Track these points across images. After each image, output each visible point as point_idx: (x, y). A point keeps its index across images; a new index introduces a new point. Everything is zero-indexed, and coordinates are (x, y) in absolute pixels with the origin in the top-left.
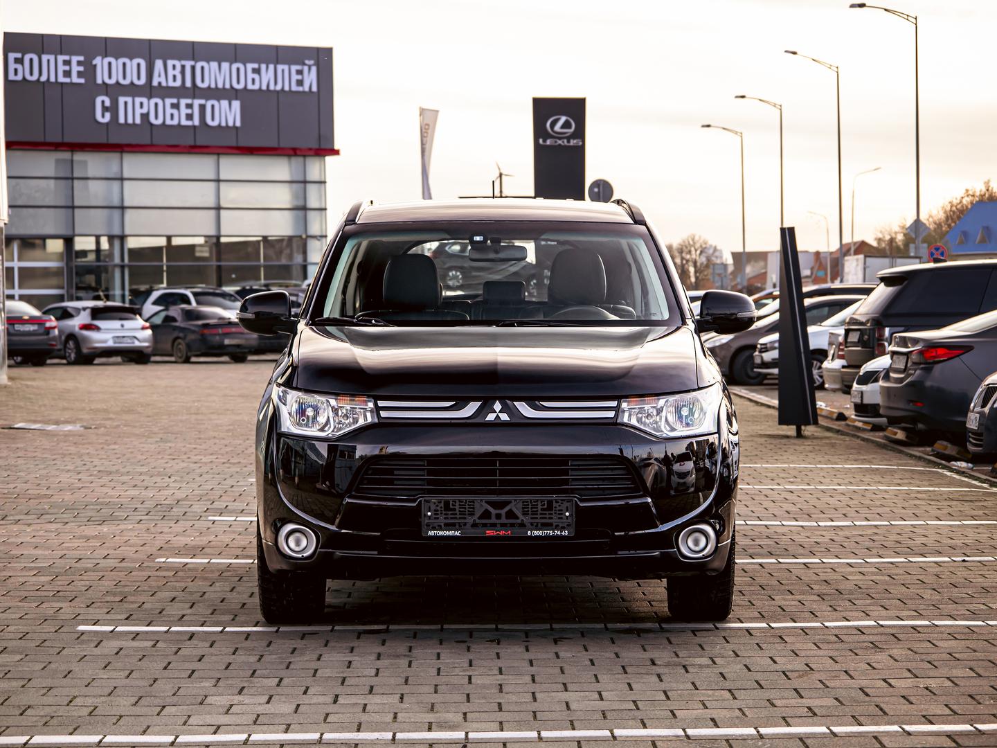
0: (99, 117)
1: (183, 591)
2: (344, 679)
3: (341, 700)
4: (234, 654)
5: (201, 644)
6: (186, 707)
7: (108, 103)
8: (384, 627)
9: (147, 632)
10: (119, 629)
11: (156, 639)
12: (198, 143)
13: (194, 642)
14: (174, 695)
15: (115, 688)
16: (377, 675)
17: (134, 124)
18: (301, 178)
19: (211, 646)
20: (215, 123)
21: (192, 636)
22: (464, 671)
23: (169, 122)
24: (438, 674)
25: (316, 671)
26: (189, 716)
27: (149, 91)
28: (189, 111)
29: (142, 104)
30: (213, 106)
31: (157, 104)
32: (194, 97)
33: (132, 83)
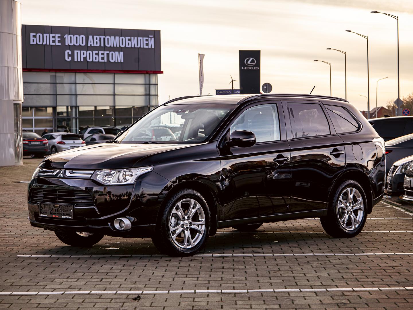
0: (66, 59)
2: (107, 273)
4: (72, 265)
7: (70, 53)
8: (130, 255)
9: (42, 257)
10: (33, 256)
11: (44, 260)
12: (106, 69)
13: (58, 261)
14: (44, 278)
15: (23, 276)
16: (120, 272)
17: (81, 61)
18: (148, 83)
19: (64, 262)
20: (113, 61)
22: (153, 270)
23: (94, 60)
27: (87, 48)
28: (103, 56)
29: (84, 53)
30: (112, 54)
31: (89, 53)
32: (105, 51)
33: (80, 45)
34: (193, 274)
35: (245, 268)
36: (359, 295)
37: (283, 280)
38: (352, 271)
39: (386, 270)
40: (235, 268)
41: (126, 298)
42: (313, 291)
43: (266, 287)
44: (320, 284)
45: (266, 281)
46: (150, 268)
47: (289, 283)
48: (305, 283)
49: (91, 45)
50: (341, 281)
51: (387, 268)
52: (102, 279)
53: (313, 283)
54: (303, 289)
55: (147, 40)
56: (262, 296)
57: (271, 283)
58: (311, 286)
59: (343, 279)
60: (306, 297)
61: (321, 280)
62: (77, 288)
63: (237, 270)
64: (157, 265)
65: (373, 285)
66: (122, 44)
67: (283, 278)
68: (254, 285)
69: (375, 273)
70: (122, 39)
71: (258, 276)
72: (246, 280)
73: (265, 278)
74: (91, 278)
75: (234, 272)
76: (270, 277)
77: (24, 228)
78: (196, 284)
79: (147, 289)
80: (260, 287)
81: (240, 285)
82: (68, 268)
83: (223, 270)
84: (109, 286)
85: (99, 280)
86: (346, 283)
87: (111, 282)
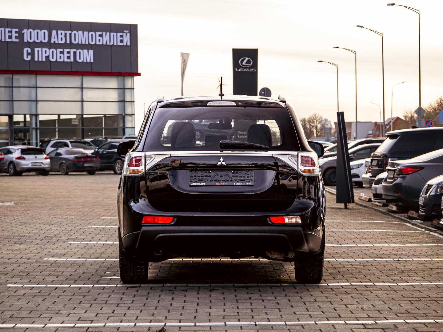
0: (25, 58)
1: (54, 271)
2: (118, 304)
3: (115, 312)
4: (73, 295)
5: (60, 292)
6: (51, 314)
7: (29, 51)
8: (139, 285)
9: (37, 287)
11: (40, 290)
12: (73, 70)
13: (57, 291)
14: (46, 310)
15: (22, 307)
16: (132, 303)
17: (42, 61)
18: (122, 87)
19: (64, 292)
20: (81, 61)
21: (56, 288)
22: (170, 301)
23: (59, 60)
24: (158, 302)
25: (107, 301)
26: (52, 318)
27: (50, 45)
28: (69, 55)
29: (46, 51)
30: (80, 52)
31: (53, 52)
32: (71, 48)
33: (41, 41)
34: (217, 305)
35: (276, 298)
36: (413, 327)
37: (322, 312)
38: (400, 302)
39: (438, 301)
40: (265, 299)
41: (148, 331)
42: (360, 323)
43: (305, 319)
44: (367, 316)
45: (304, 313)
46: (166, 298)
47: (330, 315)
48: (349, 315)
49: (54, 41)
50: (389, 312)
51: (439, 299)
52: (114, 310)
53: (358, 315)
54: (348, 321)
55: (121, 36)
56: (304, 328)
57: (310, 315)
58: (356, 318)
59: (391, 311)
60: (353, 330)
61: (367, 312)
62: (88, 320)
63: (267, 301)
64: (173, 296)
65: (427, 317)
66: (92, 41)
67: (322, 310)
68: (290, 317)
69: (426, 304)
70: (92, 35)
71: (292, 307)
72: (280, 311)
73: (301, 310)
74: (101, 309)
75: (264, 303)
76: (307, 309)
77: (5, 254)
78: (224, 316)
79: (170, 321)
80: (298, 319)
81: (275, 317)
82: (71, 299)
83: (251, 301)
84: (124, 318)
85: (111, 312)
86: (396, 314)
87: (125, 314)
